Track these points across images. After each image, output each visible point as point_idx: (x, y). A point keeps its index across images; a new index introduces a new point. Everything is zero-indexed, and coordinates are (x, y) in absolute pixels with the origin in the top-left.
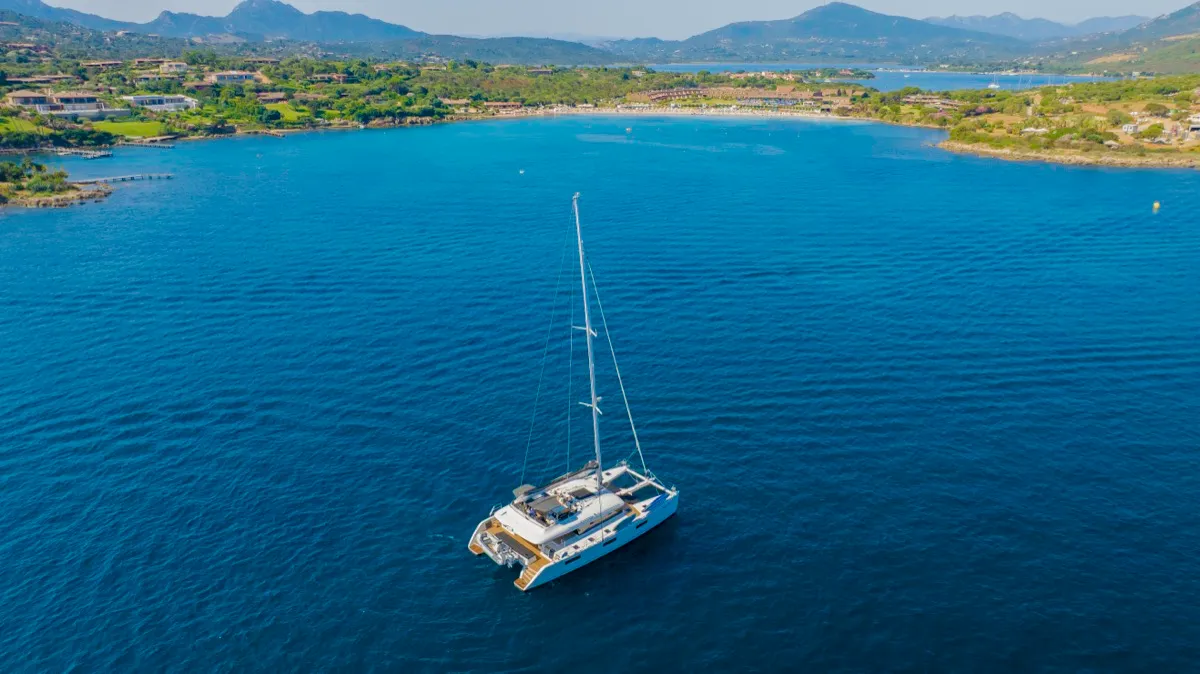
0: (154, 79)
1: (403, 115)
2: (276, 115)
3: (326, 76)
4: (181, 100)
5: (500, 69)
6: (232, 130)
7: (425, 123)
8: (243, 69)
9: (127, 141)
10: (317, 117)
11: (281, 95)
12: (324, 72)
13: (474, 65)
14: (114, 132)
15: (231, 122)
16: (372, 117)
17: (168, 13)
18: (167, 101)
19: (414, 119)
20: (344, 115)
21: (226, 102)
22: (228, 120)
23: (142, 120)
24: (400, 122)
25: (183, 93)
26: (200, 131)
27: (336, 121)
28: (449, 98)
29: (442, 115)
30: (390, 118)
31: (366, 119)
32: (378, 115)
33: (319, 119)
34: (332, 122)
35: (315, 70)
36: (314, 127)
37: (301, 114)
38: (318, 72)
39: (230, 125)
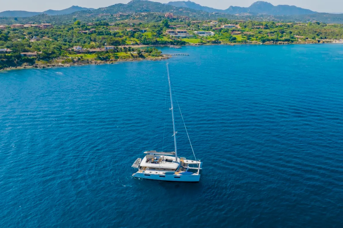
0: (206, 26)
1: (277, 40)
2: (235, 39)
3: (258, 27)
4: (210, 33)
5: (329, 25)
6: (220, 43)
7: (285, 44)
8: (233, 24)
9: (189, 44)
10: (248, 40)
11: (239, 32)
12: (258, 25)
13: (319, 24)
14: (186, 42)
15: (220, 40)
16: (266, 41)
17: (231, 7)
18: (206, 33)
19: (281, 42)
20: (257, 40)
21: (222, 34)
22: (219, 40)
23: (196, 38)
24: (276, 43)
25: (211, 31)
26: (210, 43)
27: (254, 41)
28: (299, 35)
29: (292, 41)
30: (272, 41)
31: (264, 41)
32: (269, 40)
33: (248, 41)
34: (252, 42)
35: (256, 24)
36: (246, 43)
37: (243, 39)
38: (256, 25)
39: (220, 41)
